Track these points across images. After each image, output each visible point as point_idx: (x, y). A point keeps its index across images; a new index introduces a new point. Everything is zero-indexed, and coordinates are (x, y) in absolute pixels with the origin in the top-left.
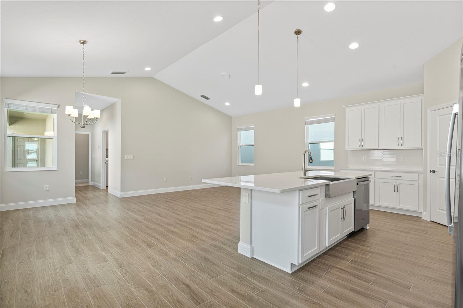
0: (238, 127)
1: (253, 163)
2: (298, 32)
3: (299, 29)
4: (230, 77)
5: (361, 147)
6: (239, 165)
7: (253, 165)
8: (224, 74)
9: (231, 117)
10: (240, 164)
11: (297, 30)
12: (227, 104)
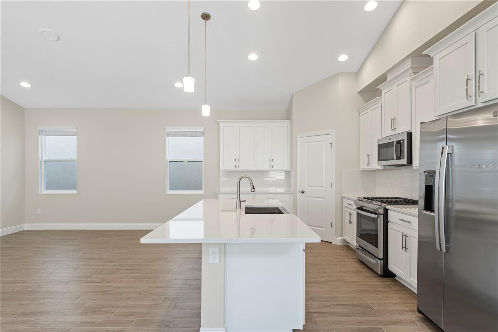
0: (39, 128)
1: (75, 189)
2: (206, 17)
3: (208, 13)
4: (59, 39)
5: (236, 168)
6: (42, 193)
7: (74, 192)
8: (45, 31)
9: (23, 109)
10: (45, 192)
11: (206, 13)
12: (25, 85)
